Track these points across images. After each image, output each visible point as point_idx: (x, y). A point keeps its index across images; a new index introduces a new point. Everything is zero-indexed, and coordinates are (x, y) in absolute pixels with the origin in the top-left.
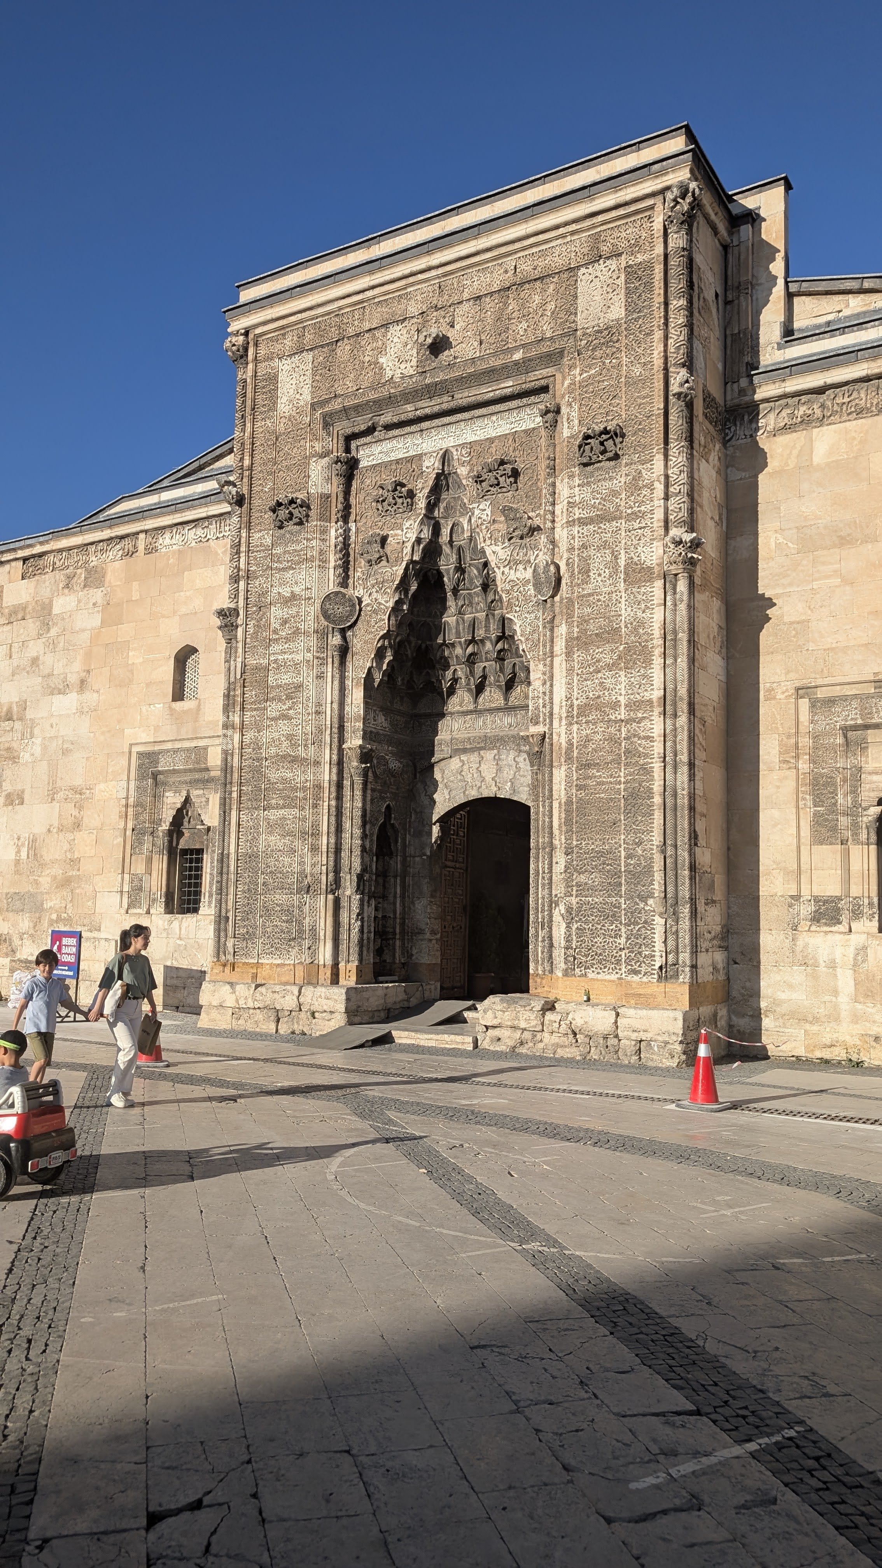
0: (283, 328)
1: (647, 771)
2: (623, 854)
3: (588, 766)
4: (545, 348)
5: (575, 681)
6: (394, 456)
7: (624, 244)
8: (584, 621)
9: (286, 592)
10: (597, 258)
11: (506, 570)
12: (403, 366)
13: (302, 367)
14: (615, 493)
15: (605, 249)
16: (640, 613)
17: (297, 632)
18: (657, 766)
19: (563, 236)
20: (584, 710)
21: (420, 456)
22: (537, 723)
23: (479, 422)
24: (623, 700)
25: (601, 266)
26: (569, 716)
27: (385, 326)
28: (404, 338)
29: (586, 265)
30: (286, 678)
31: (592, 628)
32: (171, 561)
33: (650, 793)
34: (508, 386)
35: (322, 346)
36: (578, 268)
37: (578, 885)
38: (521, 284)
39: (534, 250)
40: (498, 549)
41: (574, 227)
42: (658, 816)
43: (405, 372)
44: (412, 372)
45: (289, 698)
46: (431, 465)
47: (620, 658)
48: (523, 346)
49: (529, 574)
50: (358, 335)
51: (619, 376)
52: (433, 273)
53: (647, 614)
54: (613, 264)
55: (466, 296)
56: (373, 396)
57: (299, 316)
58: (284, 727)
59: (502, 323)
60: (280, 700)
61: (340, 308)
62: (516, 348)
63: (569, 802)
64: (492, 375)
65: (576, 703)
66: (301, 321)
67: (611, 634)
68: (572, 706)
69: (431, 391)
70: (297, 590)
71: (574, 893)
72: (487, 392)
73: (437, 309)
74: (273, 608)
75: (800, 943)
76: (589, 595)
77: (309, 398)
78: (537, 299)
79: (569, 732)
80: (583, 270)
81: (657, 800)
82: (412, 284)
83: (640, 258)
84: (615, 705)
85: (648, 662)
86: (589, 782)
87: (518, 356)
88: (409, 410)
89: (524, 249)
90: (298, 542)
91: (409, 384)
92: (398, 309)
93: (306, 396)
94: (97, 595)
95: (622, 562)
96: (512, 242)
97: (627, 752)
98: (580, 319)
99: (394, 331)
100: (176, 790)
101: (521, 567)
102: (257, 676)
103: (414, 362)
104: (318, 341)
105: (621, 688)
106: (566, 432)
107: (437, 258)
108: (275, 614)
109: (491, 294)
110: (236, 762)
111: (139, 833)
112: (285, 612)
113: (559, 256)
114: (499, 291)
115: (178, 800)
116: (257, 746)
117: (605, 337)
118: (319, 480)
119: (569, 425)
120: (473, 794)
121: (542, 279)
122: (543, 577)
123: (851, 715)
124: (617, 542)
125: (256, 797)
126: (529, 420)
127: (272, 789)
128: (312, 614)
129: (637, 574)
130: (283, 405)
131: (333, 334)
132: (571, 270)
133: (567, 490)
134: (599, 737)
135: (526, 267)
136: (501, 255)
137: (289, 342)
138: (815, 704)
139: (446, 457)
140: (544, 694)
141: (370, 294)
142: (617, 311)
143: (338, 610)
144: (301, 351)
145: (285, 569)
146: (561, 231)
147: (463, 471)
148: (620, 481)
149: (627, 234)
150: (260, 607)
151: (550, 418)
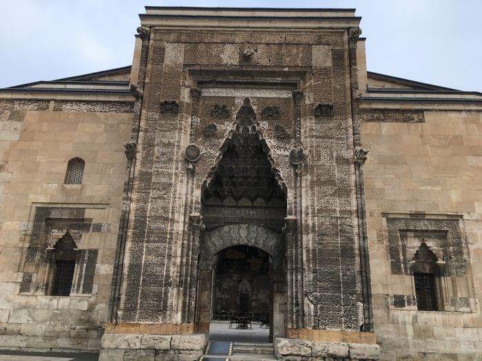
0: (170, 30)
1: (352, 240)
2: (341, 274)
3: (323, 235)
4: (299, 69)
5: (316, 200)
6: (220, 95)
7: (331, 42)
8: (319, 175)
9: (166, 141)
10: (319, 44)
11: (276, 150)
12: (232, 60)
13: (179, 48)
14: (331, 129)
15: (323, 41)
16: (344, 176)
17: (171, 160)
18: (356, 238)
19: (307, 32)
20: (320, 211)
21: (234, 98)
22: (291, 215)
23: (262, 91)
24: (338, 209)
25: (321, 47)
26: (313, 213)
27: (224, 43)
28: (233, 50)
29: (316, 45)
30: (164, 180)
31: (323, 179)
32: (71, 116)
33: (352, 249)
34: (279, 79)
35: (191, 43)
36: (313, 45)
37: (320, 287)
38: (288, 44)
39: (294, 33)
40: (271, 141)
41: (312, 30)
42: (357, 259)
43: (233, 63)
44: (236, 64)
45: (164, 189)
46: (240, 103)
47: (335, 192)
48: (289, 67)
49: (287, 153)
50: (209, 43)
51: (330, 87)
52: (248, 29)
53: (347, 176)
54: (327, 47)
55: (263, 42)
56: (215, 68)
57: (180, 28)
58: (160, 203)
59: (280, 56)
60: (159, 190)
61: (201, 30)
62: (286, 67)
63: (314, 250)
64: (273, 74)
65: (316, 208)
66: (181, 30)
67: (331, 182)
68: (314, 209)
69: (243, 74)
70: (171, 141)
71: (318, 290)
72: (270, 80)
73: (249, 43)
74: (157, 147)
75: (391, 314)
76: (321, 165)
77: (183, 62)
78: (295, 51)
79: (313, 220)
81: (357, 252)
82: (238, 31)
83: (338, 48)
84: (335, 211)
85: (349, 195)
86: (324, 242)
87: (286, 69)
88: (232, 78)
89: (290, 32)
90: (173, 120)
91: (235, 68)
92: (231, 38)
93: (181, 60)
94: (19, 125)
95: (335, 154)
96: (285, 28)
97: (341, 230)
98: (313, 63)
99: (228, 47)
100: (60, 229)
101: (282, 150)
102: (146, 177)
103: (238, 60)
104: (188, 40)
105: (337, 204)
106: (307, 102)
107: (252, 24)
108: (157, 150)
109: (275, 44)
110: (132, 217)
111: (32, 250)
112: (164, 150)
113: (304, 39)
114: (278, 44)
115: (61, 234)
116: (144, 210)
117: (324, 72)
118: (185, 96)
119: (309, 100)
120: (235, 242)
121: (296, 44)
122: (297, 156)
123: (402, 226)
124: (332, 147)
125: (139, 237)
126: (286, 94)
127: (151, 232)
128: (178, 154)
129: (342, 161)
130: (167, 61)
131: (197, 39)
132: (310, 45)
133: (308, 124)
134: (328, 223)
135: (290, 38)
136: (279, 31)
137: (172, 37)
138: (388, 220)
139: (247, 100)
140: (295, 202)
141: (217, 29)
142: (329, 63)
143: (193, 153)
144: (179, 42)
145: (165, 131)
146: (306, 30)
147: (255, 108)
148: (332, 125)
149: (333, 38)
150: (149, 145)
151: (298, 96)
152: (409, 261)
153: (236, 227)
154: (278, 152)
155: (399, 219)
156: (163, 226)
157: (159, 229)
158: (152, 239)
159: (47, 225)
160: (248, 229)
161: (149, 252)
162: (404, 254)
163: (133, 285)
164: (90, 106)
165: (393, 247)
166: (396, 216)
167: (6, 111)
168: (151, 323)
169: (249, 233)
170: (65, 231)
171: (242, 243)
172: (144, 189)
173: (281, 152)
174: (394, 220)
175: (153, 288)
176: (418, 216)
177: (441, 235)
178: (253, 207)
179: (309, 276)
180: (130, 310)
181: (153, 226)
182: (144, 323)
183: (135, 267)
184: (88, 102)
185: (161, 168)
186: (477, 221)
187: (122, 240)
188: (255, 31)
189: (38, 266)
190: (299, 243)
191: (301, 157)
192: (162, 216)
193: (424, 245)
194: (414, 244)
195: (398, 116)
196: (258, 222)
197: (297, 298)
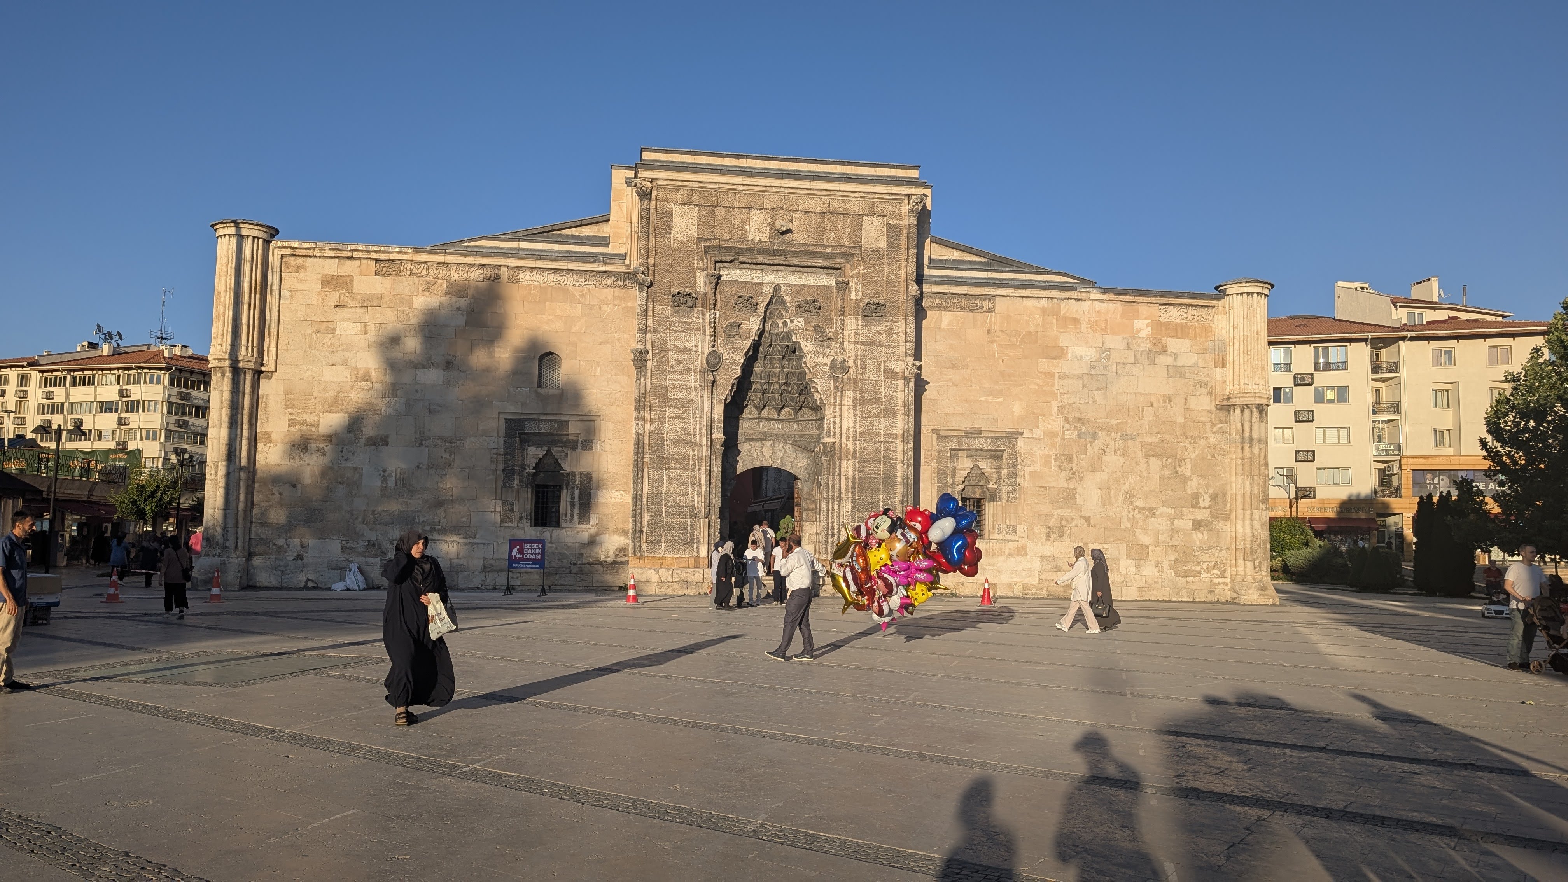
0: (678, 186)
1: (894, 467)
2: (881, 504)
3: (865, 462)
4: (844, 250)
5: (858, 420)
6: (743, 279)
7: (886, 212)
8: (863, 391)
9: (680, 345)
10: (872, 214)
11: (813, 356)
12: (761, 234)
13: (690, 213)
14: (880, 334)
15: (878, 211)
16: (891, 393)
17: (688, 370)
18: (900, 465)
19: (857, 197)
20: (862, 434)
21: (761, 284)
22: (829, 436)
23: (798, 275)
24: (882, 432)
25: (874, 218)
26: (855, 436)
27: (749, 208)
28: (762, 219)
29: (867, 216)
30: (682, 395)
31: (867, 396)
32: (533, 292)
33: (895, 477)
34: (819, 262)
35: (705, 206)
36: (863, 215)
37: (859, 517)
38: (832, 213)
39: (840, 198)
40: (808, 344)
41: (862, 195)
43: (762, 239)
44: (766, 240)
45: (682, 406)
46: (768, 290)
47: (881, 412)
48: (832, 246)
49: (828, 361)
50: (730, 207)
51: (883, 277)
52: (782, 190)
53: (895, 394)
54: (881, 219)
55: (800, 208)
56: (739, 245)
57: (689, 184)
58: (679, 424)
59: (821, 231)
60: (676, 407)
61: (719, 188)
62: (829, 246)
63: (854, 478)
64: (812, 255)
65: (858, 430)
66: (692, 187)
67: (876, 401)
68: (856, 431)
69: (775, 253)
70: (688, 345)
71: (856, 521)
72: (806, 261)
73: (782, 209)
74: (670, 353)
76: (866, 380)
77: (696, 234)
78: (841, 224)
79: (854, 444)
80: (865, 217)
81: (900, 480)
82: (768, 191)
83: (895, 222)
84: (879, 434)
85: (895, 416)
86: (865, 469)
87: (829, 250)
88: (759, 258)
89: (835, 196)
90: (689, 317)
91: (765, 246)
92: (759, 202)
93: (694, 232)
94: (460, 302)
95: (883, 367)
96: (829, 190)
97: (884, 457)
98: (863, 242)
99: (755, 213)
100: (539, 446)
101: (821, 356)
102: (660, 391)
103: (768, 235)
104: (702, 202)
105: (881, 426)
106: (853, 296)
107: (786, 183)
108: (672, 357)
109: (815, 213)
110: (647, 440)
111: (508, 473)
112: (679, 357)
113: (854, 206)
114: (820, 213)
115: (541, 453)
116: (660, 432)
117: (876, 255)
118: (701, 284)
119: (855, 293)
120: (758, 464)
121: (843, 214)
122: (839, 366)
123: (954, 444)
124: (880, 357)
125: (659, 462)
126: (828, 281)
127: (671, 458)
128: (698, 361)
129: (890, 374)
130: (676, 232)
131: (714, 201)
132: (859, 215)
133: (853, 325)
134: (870, 448)
135: (835, 205)
136: (822, 194)
137: (681, 195)
138: (939, 438)
139: (777, 288)
140: (834, 422)
141: (741, 187)
142: (883, 244)
143: (714, 361)
144: (689, 203)
145: (679, 331)
146: (856, 194)
147: (787, 298)
148: (882, 328)
149: (889, 208)
150: (662, 350)
151: (843, 286)
152: (957, 485)
153: (759, 444)
154: (816, 359)
155: (952, 436)
156: (684, 451)
157: (679, 454)
158: (673, 465)
159: (521, 441)
160: (773, 446)
161: (671, 481)
162: (953, 477)
163: (657, 516)
164: (557, 277)
165: (941, 469)
166: (949, 433)
167: (440, 281)
168: (678, 556)
169: (774, 452)
170: (546, 449)
171: (765, 464)
172: (658, 406)
173: (820, 359)
174: (946, 437)
175: (678, 520)
176: (973, 433)
177: (997, 455)
178: (779, 420)
179: (847, 506)
180: (655, 543)
181: (672, 450)
182: (671, 556)
183: (656, 498)
184: (556, 271)
185: (677, 380)
186: (1039, 439)
187: (638, 467)
188: (790, 193)
189: (518, 491)
190: (837, 469)
191: (845, 369)
192: (682, 440)
193: (976, 466)
194: (965, 465)
195: (963, 302)
196: (785, 438)
197: (833, 528)
